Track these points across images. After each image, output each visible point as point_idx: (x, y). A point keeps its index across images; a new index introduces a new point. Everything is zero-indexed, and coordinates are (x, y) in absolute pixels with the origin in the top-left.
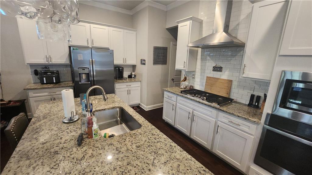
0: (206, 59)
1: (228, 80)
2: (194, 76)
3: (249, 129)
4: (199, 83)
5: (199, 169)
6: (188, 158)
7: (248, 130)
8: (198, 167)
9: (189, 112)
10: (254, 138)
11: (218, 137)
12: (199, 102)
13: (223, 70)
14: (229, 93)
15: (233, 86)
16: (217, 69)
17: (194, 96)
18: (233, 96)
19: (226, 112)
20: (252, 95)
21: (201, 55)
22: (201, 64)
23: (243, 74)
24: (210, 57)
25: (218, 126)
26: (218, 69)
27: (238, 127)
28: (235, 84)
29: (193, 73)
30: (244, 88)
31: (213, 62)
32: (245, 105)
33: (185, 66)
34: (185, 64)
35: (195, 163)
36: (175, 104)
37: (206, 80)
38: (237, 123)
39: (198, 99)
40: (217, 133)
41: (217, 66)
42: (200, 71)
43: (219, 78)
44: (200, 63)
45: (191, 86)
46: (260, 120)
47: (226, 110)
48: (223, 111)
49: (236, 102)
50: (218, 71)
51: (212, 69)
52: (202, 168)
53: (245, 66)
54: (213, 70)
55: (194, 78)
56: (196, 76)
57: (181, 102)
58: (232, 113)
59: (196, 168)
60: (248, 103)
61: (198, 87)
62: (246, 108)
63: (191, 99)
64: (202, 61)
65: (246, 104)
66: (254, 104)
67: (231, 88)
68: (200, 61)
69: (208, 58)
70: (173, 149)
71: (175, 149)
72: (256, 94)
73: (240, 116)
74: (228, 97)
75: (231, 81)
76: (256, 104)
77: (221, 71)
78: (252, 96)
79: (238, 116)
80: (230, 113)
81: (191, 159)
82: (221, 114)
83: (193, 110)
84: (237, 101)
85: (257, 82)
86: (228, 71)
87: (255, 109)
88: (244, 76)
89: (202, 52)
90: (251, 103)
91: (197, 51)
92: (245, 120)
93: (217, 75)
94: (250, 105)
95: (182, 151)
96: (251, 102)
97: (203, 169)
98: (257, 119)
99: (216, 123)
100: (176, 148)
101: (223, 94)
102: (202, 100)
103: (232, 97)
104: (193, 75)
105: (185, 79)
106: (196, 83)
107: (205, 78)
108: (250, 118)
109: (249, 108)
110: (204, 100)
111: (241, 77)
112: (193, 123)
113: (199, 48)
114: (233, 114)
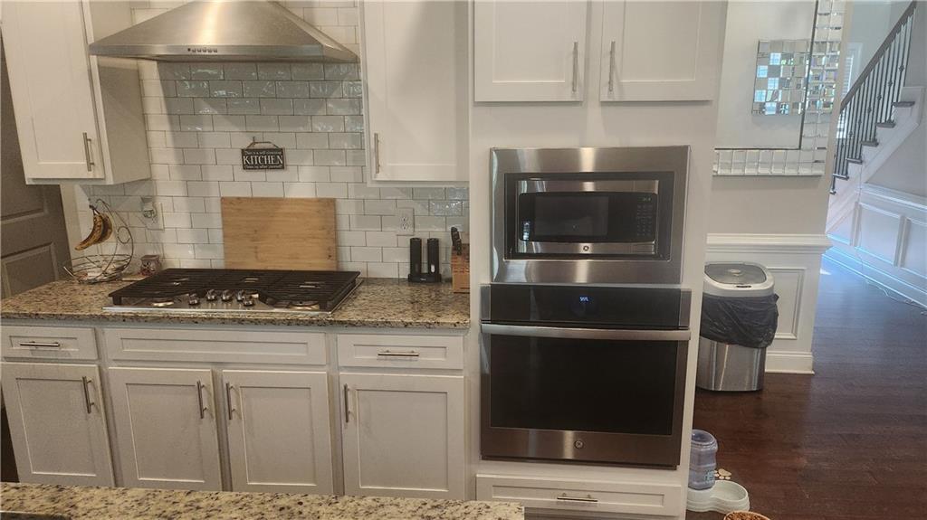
0: (196, 116)
1: (319, 200)
2: (149, 207)
3: (445, 356)
4: (187, 237)
5: (420, 511)
6: (370, 507)
7: (443, 359)
8: (415, 509)
9: (199, 383)
10: (465, 377)
11: (352, 433)
12: (241, 322)
13: (290, 158)
14: (334, 250)
15: (343, 223)
16: (263, 160)
17: (198, 304)
18: (353, 261)
19: (363, 324)
20: (413, 241)
21: (166, 97)
22: (174, 139)
23: (378, 172)
24: (213, 106)
25: (345, 387)
26: (263, 158)
27: (414, 365)
28: (346, 211)
29: (142, 192)
30: (382, 220)
31: (237, 129)
32: (399, 281)
33: (96, 159)
34: (94, 148)
35: (397, 505)
36: (91, 371)
37: (223, 214)
38: (407, 351)
39: (225, 311)
40: (347, 421)
41: (257, 146)
42: (176, 176)
43: (280, 199)
44: (169, 136)
45: (147, 259)
46: (469, 315)
47: (360, 318)
48: (351, 324)
49: (369, 281)
50: (268, 167)
51: (237, 159)
52: (425, 504)
53: (377, 141)
54: (246, 167)
55: (152, 215)
56: (163, 203)
57: (132, 350)
58: (383, 323)
59: (409, 515)
60: (409, 272)
61: (183, 256)
62: (406, 290)
63: (195, 321)
64: (178, 128)
65: (401, 277)
66: (425, 270)
67: (336, 231)
68: (167, 127)
69: (208, 110)
70: (301, 513)
71: (305, 512)
72: (424, 234)
73: (411, 323)
74: (334, 269)
75: (331, 203)
76: (433, 269)
77: (283, 168)
78: (415, 245)
79: (406, 325)
80: (375, 325)
81: (378, 504)
82: (346, 340)
83: (214, 367)
84: (371, 276)
85: (417, 192)
86: (309, 162)
87: (434, 287)
88: (381, 177)
89: (163, 80)
90: (417, 270)
91: (137, 76)
92: (429, 332)
93: (264, 184)
94: (415, 277)
95: (334, 500)
96: (417, 266)
97: (428, 506)
98: (458, 315)
99: (332, 381)
100: (305, 503)
101: (312, 260)
102: (248, 306)
103: (349, 267)
104: (145, 200)
105: (103, 230)
106: (167, 238)
107: (216, 208)
108: (441, 320)
109: (415, 288)
110: (253, 305)
111: (373, 182)
112: (233, 426)
113: (144, 63)
114: (387, 324)
